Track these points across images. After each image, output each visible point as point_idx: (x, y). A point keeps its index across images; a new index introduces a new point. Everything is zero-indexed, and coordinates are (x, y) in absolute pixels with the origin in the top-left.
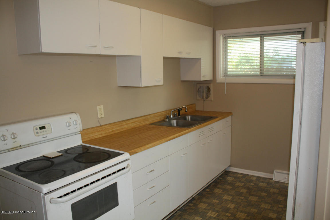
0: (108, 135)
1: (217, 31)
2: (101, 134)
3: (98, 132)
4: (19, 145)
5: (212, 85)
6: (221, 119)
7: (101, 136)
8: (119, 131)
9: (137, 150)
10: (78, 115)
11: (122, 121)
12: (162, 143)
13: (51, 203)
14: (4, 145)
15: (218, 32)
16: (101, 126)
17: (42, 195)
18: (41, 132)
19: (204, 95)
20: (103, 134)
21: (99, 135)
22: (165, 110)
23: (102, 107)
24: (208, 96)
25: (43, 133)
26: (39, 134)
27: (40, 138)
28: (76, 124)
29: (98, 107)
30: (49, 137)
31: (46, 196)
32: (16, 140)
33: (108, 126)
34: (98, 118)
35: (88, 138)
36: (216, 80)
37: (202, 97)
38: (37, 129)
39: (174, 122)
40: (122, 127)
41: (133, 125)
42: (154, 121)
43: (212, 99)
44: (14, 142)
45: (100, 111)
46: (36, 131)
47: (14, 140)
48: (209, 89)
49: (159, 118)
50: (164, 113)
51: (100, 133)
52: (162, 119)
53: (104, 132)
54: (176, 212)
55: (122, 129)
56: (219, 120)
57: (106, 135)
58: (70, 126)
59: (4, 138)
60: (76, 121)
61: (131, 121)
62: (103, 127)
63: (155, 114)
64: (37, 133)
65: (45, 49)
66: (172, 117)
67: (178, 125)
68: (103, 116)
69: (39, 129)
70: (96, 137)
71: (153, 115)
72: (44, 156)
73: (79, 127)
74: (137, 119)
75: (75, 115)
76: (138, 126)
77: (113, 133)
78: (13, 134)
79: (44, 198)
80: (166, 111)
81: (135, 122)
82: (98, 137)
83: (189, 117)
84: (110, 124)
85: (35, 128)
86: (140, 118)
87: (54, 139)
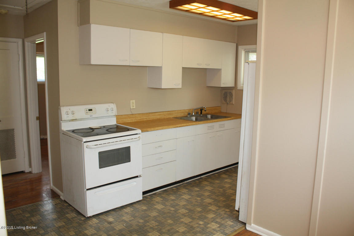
0: (137, 122)
1: (240, 46)
2: (132, 120)
3: (130, 118)
4: (75, 119)
5: (234, 91)
6: (232, 119)
7: (131, 121)
8: (146, 120)
9: (148, 129)
10: (115, 104)
11: (150, 113)
12: (169, 128)
13: (87, 148)
14: (67, 117)
15: (240, 48)
16: (132, 114)
17: (83, 142)
18: (89, 113)
19: (228, 99)
20: (134, 120)
21: (131, 120)
22: (188, 109)
23: (134, 101)
24: (230, 101)
25: (90, 113)
26: (88, 114)
27: (88, 116)
28: (113, 110)
29: (131, 101)
30: (94, 116)
31: (84, 143)
32: (74, 115)
33: (137, 115)
34: (131, 109)
35: (121, 121)
36: (237, 88)
37: (226, 100)
38: (87, 110)
39: (194, 118)
40: (149, 117)
41: (158, 117)
42: (178, 116)
43: (234, 103)
44: (73, 116)
45: (133, 104)
46: (86, 111)
47: (73, 115)
48: (231, 95)
49: (182, 114)
50: (187, 111)
51: (130, 119)
52: (185, 116)
53: (135, 119)
54: (183, 184)
55: (149, 118)
56: (230, 120)
57: (136, 121)
58: (108, 111)
59: (67, 113)
60: (112, 108)
61: (156, 114)
62: (134, 115)
63: (179, 111)
64: (87, 113)
65: (93, 62)
66: (193, 114)
67: (196, 120)
68: (134, 107)
69: (88, 110)
70: (128, 121)
71: (177, 111)
72: (90, 128)
73: (115, 112)
74: (162, 113)
75: (113, 104)
76: (163, 118)
77: (142, 120)
78: (73, 111)
79: (83, 144)
80: (190, 109)
81: (160, 115)
82: (130, 121)
83: (210, 116)
84: (140, 114)
85: (86, 109)
86: (165, 113)
87: (97, 118)
